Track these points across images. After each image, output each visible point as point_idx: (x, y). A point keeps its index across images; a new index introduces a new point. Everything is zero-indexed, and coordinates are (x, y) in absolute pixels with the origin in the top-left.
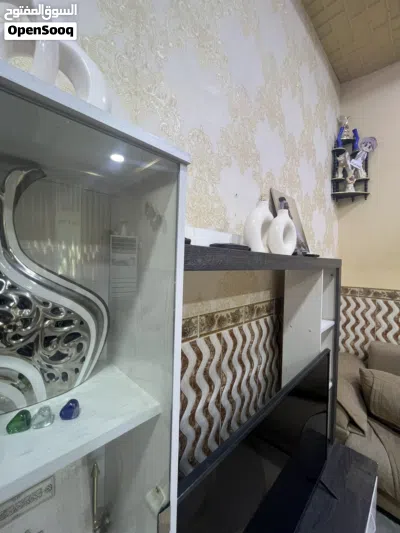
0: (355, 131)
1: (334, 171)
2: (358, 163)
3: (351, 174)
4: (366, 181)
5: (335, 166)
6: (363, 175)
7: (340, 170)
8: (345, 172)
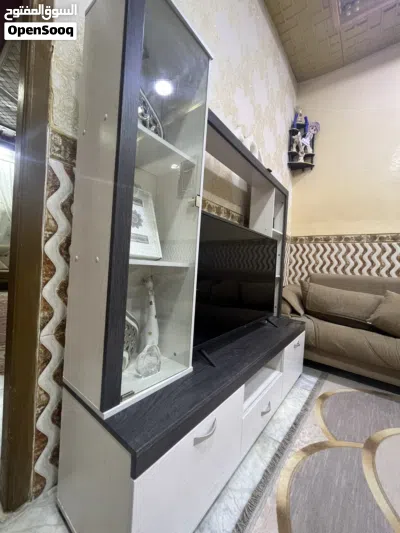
0: (306, 118)
1: (290, 146)
2: (306, 141)
3: (302, 149)
4: (312, 156)
5: (291, 142)
6: (310, 151)
7: (295, 145)
8: (298, 148)
